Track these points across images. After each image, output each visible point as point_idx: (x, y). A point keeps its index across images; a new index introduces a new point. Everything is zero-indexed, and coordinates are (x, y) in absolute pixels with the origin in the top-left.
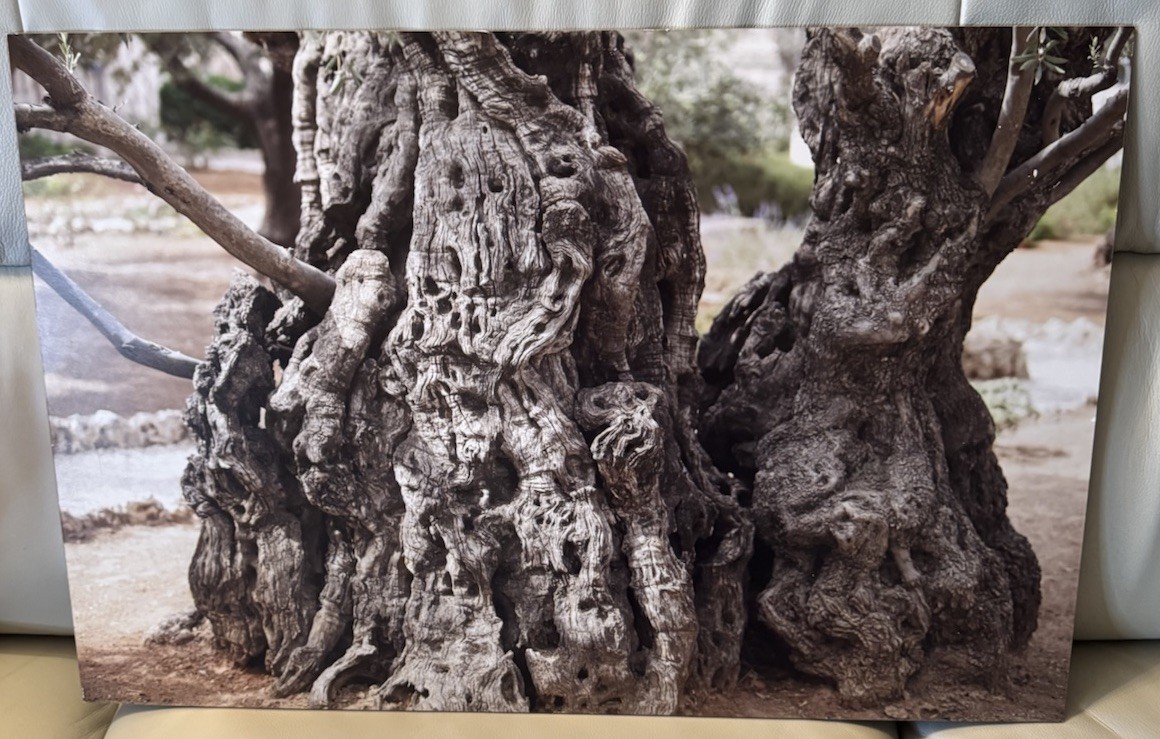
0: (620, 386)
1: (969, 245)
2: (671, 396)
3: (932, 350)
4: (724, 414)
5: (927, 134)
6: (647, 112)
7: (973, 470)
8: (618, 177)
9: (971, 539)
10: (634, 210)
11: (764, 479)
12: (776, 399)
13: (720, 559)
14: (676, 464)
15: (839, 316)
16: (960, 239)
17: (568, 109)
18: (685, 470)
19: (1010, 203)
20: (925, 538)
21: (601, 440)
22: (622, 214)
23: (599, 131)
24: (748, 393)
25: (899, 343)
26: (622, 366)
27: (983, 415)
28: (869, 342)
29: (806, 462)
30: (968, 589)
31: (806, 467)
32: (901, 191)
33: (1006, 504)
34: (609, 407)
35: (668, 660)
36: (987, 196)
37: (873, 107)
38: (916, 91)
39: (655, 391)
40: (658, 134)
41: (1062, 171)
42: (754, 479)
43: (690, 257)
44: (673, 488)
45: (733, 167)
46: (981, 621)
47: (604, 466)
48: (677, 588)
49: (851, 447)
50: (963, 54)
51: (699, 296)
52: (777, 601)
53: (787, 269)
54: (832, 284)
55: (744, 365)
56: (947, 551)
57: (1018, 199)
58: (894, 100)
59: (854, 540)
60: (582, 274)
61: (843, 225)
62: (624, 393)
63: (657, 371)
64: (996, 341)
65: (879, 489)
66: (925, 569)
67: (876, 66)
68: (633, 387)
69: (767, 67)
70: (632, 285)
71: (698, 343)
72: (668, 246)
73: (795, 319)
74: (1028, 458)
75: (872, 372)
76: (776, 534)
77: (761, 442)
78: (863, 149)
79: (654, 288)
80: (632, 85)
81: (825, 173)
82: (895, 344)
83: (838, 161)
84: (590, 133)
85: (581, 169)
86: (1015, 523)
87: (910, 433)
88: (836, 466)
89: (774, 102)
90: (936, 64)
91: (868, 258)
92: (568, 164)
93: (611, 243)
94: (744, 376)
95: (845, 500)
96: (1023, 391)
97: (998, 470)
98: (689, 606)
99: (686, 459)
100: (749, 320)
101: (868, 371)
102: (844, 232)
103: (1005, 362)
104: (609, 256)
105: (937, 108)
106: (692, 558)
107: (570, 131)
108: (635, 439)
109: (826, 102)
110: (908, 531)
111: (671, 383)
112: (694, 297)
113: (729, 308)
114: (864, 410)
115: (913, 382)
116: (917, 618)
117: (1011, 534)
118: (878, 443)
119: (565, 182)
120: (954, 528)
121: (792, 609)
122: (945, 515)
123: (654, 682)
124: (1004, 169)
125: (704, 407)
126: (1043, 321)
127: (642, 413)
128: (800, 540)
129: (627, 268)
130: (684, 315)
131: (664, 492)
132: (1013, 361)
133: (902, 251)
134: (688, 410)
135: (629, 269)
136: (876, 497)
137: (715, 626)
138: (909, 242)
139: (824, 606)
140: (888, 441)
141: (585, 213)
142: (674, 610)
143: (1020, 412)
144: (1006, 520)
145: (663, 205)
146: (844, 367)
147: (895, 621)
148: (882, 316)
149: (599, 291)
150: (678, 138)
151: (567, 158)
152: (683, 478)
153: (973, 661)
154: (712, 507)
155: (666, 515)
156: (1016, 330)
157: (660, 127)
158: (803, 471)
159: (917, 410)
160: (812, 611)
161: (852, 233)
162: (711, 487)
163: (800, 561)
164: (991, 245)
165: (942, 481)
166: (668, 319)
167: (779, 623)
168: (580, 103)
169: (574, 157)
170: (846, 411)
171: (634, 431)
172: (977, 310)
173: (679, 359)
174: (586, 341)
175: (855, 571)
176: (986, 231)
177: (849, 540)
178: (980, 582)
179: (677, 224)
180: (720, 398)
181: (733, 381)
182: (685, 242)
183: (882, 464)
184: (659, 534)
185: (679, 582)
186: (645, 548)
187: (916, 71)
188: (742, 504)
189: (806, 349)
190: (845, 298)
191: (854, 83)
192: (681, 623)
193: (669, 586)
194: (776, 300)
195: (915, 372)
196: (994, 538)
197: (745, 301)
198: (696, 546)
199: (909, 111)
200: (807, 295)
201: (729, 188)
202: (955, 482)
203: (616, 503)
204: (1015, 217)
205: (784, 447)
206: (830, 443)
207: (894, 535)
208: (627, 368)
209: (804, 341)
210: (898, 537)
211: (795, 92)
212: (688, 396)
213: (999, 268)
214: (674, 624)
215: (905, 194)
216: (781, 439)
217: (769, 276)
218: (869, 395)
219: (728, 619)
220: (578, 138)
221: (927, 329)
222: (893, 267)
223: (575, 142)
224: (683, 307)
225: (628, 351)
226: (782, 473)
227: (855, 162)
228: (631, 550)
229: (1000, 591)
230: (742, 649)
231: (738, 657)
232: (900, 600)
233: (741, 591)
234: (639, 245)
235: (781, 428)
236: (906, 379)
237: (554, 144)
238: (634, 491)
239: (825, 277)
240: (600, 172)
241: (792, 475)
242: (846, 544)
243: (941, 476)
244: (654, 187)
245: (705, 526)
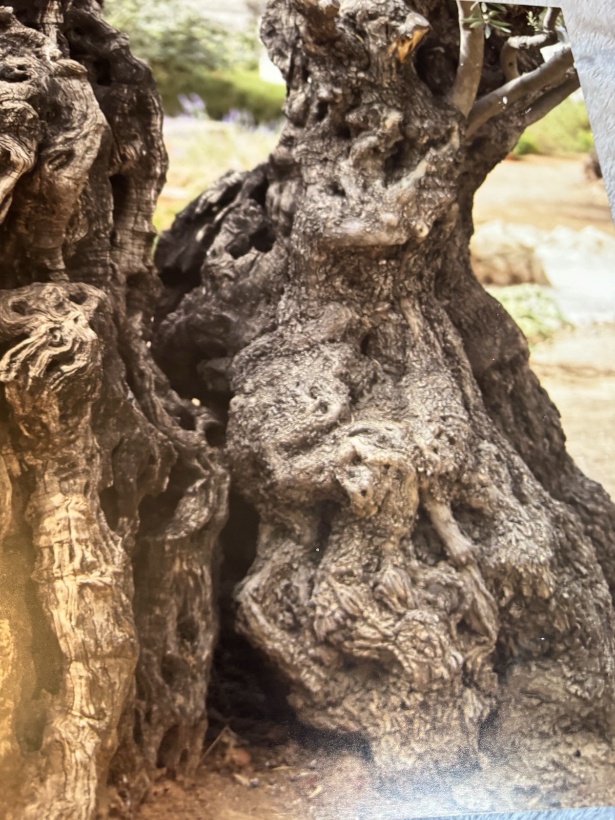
0: (49, 287)
1: (455, 154)
2: (117, 298)
3: (437, 253)
4: (187, 322)
5: (394, 65)
6: (114, 36)
7: (512, 392)
8: (75, 84)
9: (531, 489)
10: (90, 111)
11: (242, 407)
12: (255, 306)
13: (177, 529)
14: (118, 387)
15: (324, 216)
16: (445, 149)
17: (31, 31)
18: (130, 395)
19: (488, 122)
20: (468, 487)
21: (14, 355)
22: (76, 114)
23: (61, 48)
24: (219, 297)
25: (398, 246)
26: (54, 264)
27: (509, 326)
28: (362, 244)
29: (298, 384)
30: (541, 564)
31: (298, 391)
32: (376, 107)
33: (563, 438)
34: (32, 312)
35: (83, 715)
36: (463, 117)
37: (339, 44)
38: (378, 35)
39: (96, 294)
40: (123, 53)
41: (530, 100)
42: (228, 407)
43: (150, 154)
44: (112, 421)
45: (200, 80)
46: (570, 616)
47: (14, 390)
48: (107, 580)
49: (354, 365)
50: (416, 14)
51: (159, 191)
52: (264, 597)
53: (262, 168)
54: (315, 184)
55: (214, 265)
56: (501, 506)
57: (493, 120)
58: (358, 40)
59: (370, 492)
60: (20, 167)
61: (320, 131)
62: (54, 296)
63: (100, 270)
64: (506, 246)
65: (397, 420)
66: (476, 534)
67: (338, 17)
68: (66, 288)
69: (234, 12)
70: (80, 179)
71: (156, 240)
72: (126, 143)
73: (274, 217)
74: (576, 379)
75: (370, 277)
76: (261, 486)
77: (237, 358)
78: (333, 73)
79: (106, 183)
80: (100, 17)
81: (296, 88)
82: (392, 246)
83: (309, 80)
84: (51, 48)
85: (36, 75)
86: (580, 463)
87: (426, 348)
88: (337, 389)
89: (242, 35)
90: (392, 19)
91: (350, 161)
92: (22, 72)
93: (60, 139)
94: (213, 278)
95: (352, 435)
96: (548, 300)
97: (542, 392)
98: (125, 612)
99: (133, 380)
100: (219, 217)
101: (365, 275)
102: (323, 137)
103: (520, 268)
104: (56, 151)
105: (400, 48)
106: (133, 528)
107: (29, 46)
108: (63, 354)
109: (293, 38)
110: (443, 478)
111: (118, 284)
112: (153, 192)
113: (195, 203)
114: (366, 319)
115: (420, 288)
116: (479, 618)
117: (580, 480)
118: (388, 360)
119: (15, 86)
120: (504, 472)
121: (289, 609)
122: (489, 453)
123: (57, 762)
124: (474, 95)
125: (161, 314)
126: (550, 228)
127: (76, 320)
128: (295, 495)
129: (76, 162)
130: (139, 209)
131: (97, 427)
132: (529, 266)
133: (386, 156)
134: (139, 317)
135: (78, 163)
136: (395, 431)
137: (166, 647)
138: (392, 149)
139: (338, 602)
140: (400, 357)
141: (34, 112)
142: (99, 619)
143: (551, 324)
144: (569, 460)
145: (123, 108)
146: (335, 270)
147: (446, 622)
148: (373, 217)
149: (38, 184)
150: (144, 56)
151: (21, 67)
152: (128, 406)
153: (574, 688)
154: (169, 448)
155: (98, 460)
156: (525, 235)
157: (127, 48)
158: (294, 396)
159: (429, 319)
160: (319, 611)
161: (331, 140)
162: (168, 420)
163: (297, 527)
164: (477, 156)
165: (476, 408)
166: (119, 213)
167: (269, 636)
168: (44, 27)
169: (30, 66)
170: (343, 322)
171: (62, 343)
172: (476, 213)
173: (130, 257)
174: (13, 236)
175: (377, 541)
176: (469, 144)
177: (364, 493)
178: (556, 551)
179: (137, 125)
180: (183, 303)
181: (198, 283)
182: (145, 140)
183: (395, 386)
184: (86, 490)
185: (111, 569)
186: (61, 514)
187: (375, 22)
188: (211, 444)
189: (289, 250)
190: (330, 198)
191: (318, 26)
192: (110, 643)
193: (93, 578)
194: (251, 196)
195: (420, 277)
196: (560, 486)
197: (214, 197)
198: (141, 508)
199: (373, 48)
200: (285, 193)
201: (196, 97)
202: (493, 409)
203: (24, 444)
204: (494, 133)
205: (267, 365)
206: (326, 359)
207: (425, 485)
208: (62, 266)
209: (286, 241)
210: (431, 486)
211: (262, 30)
212: (140, 301)
213: (491, 176)
214: (97, 644)
215: (381, 109)
216: (263, 354)
217: (241, 174)
218: (370, 301)
219: (187, 632)
220: (37, 53)
221: (426, 232)
222: (378, 170)
223: (34, 55)
224: (139, 202)
225: (65, 247)
226: (267, 399)
227: (326, 82)
228: (39, 516)
229: (587, 567)
230: (210, 688)
231: (202, 704)
232: (448, 586)
233: (208, 581)
234: (92, 141)
235: (263, 341)
236: (411, 285)
237: (10, 56)
238: (53, 425)
239: (306, 178)
240: (56, 79)
241: (280, 402)
242: (360, 500)
243: (473, 401)
244: (114, 93)
245: (157, 476)
